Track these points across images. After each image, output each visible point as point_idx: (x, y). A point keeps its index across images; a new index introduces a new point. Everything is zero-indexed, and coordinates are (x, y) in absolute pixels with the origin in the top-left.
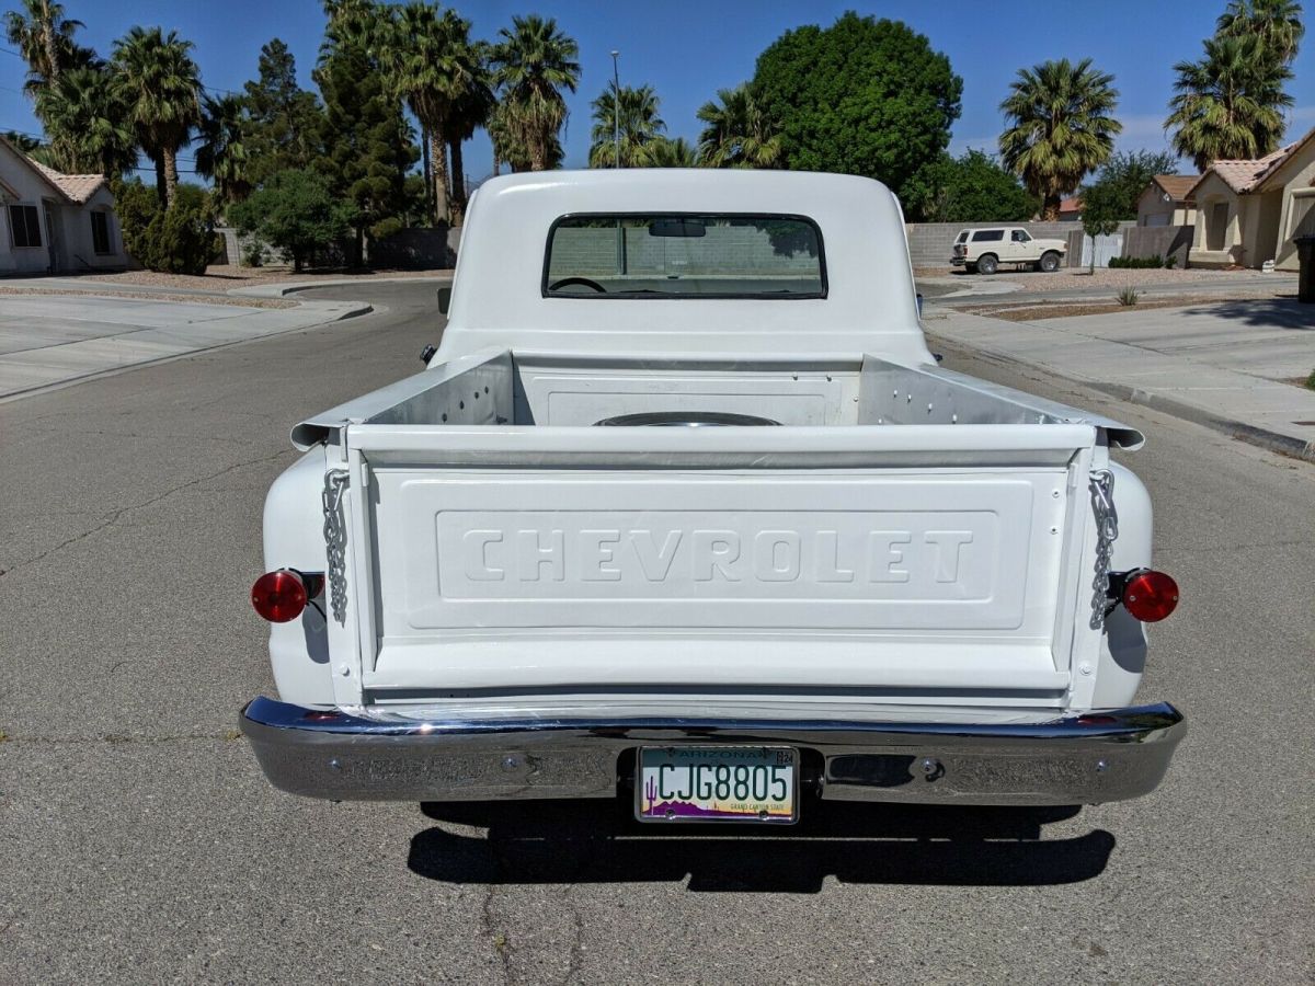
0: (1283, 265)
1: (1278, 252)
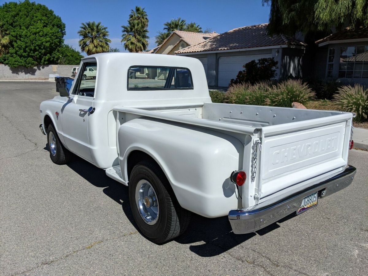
0: (159, 78)
1: (158, 75)
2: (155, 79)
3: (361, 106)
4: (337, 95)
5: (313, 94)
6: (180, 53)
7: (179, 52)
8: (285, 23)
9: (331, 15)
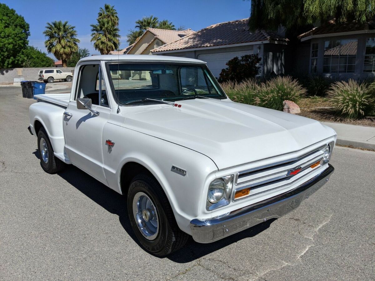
0: (134, 78)
1: (132, 75)
2: (129, 79)
3: (358, 103)
4: (331, 92)
5: (304, 91)
6: (157, 51)
7: (155, 51)
8: (270, 17)
9: (321, 8)
